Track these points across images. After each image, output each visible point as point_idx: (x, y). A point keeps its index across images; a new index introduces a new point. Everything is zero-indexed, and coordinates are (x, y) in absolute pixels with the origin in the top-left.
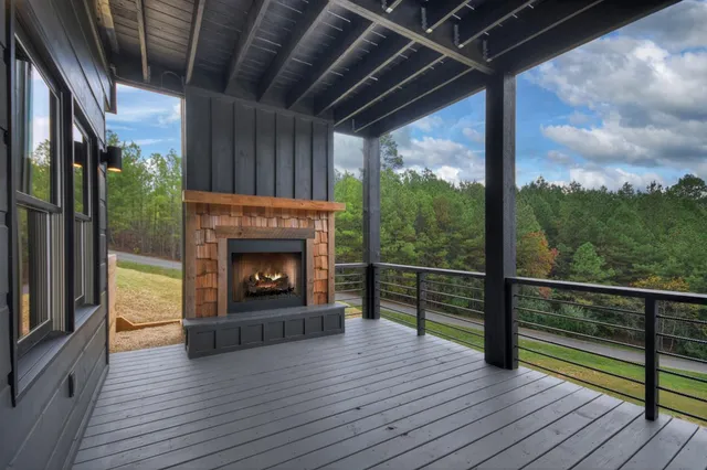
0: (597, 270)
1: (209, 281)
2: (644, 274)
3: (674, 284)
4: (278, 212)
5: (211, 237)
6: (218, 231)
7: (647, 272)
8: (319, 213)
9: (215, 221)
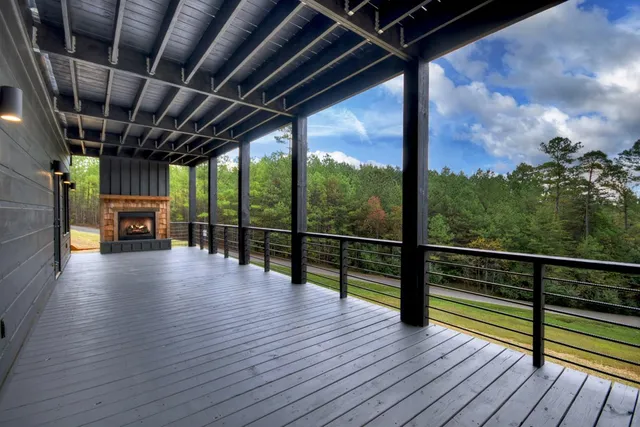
0: (443, 234)
1: (110, 228)
2: (476, 236)
3: (493, 244)
4: (141, 201)
5: (110, 211)
6: (114, 209)
7: (477, 236)
8: (162, 201)
9: (112, 205)
